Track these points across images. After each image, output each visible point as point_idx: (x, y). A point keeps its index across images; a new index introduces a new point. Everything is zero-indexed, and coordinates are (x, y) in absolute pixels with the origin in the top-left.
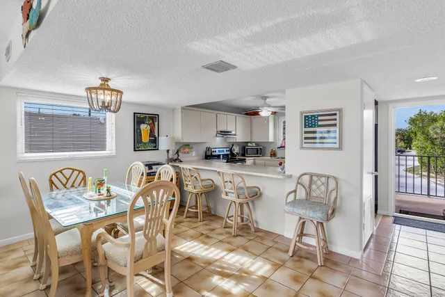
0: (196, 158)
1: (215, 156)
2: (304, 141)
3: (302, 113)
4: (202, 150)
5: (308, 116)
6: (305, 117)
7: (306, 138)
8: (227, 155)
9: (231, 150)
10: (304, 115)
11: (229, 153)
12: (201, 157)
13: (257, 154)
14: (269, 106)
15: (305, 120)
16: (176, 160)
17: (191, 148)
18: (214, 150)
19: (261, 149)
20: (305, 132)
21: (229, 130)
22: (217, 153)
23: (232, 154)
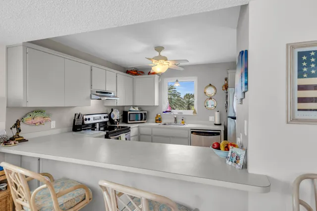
0: (57, 131)
1: (88, 125)
2: (298, 106)
3: (291, 47)
4: (68, 119)
5: (307, 53)
6: (300, 54)
7: (301, 100)
8: (106, 122)
9: (109, 117)
10: (297, 50)
11: (107, 120)
12: (66, 129)
13: (141, 120)
14: (166, 59)
15: (300, 61)
16: (12, 139)
17: (49, 115)
18: (87, 117)
19: (145, 114)
20: (301, 88)
21: (108, 90)
22: (92, 121)
23: (111, 121)
